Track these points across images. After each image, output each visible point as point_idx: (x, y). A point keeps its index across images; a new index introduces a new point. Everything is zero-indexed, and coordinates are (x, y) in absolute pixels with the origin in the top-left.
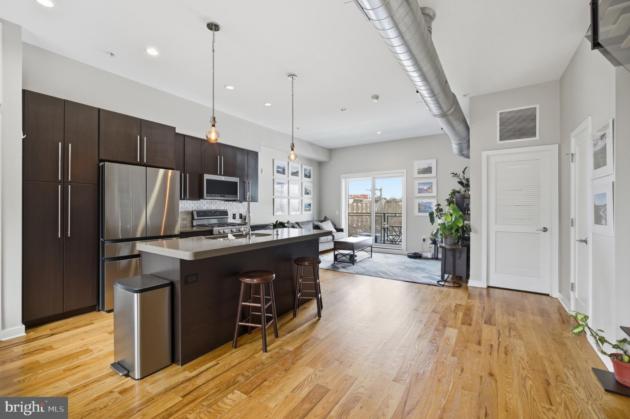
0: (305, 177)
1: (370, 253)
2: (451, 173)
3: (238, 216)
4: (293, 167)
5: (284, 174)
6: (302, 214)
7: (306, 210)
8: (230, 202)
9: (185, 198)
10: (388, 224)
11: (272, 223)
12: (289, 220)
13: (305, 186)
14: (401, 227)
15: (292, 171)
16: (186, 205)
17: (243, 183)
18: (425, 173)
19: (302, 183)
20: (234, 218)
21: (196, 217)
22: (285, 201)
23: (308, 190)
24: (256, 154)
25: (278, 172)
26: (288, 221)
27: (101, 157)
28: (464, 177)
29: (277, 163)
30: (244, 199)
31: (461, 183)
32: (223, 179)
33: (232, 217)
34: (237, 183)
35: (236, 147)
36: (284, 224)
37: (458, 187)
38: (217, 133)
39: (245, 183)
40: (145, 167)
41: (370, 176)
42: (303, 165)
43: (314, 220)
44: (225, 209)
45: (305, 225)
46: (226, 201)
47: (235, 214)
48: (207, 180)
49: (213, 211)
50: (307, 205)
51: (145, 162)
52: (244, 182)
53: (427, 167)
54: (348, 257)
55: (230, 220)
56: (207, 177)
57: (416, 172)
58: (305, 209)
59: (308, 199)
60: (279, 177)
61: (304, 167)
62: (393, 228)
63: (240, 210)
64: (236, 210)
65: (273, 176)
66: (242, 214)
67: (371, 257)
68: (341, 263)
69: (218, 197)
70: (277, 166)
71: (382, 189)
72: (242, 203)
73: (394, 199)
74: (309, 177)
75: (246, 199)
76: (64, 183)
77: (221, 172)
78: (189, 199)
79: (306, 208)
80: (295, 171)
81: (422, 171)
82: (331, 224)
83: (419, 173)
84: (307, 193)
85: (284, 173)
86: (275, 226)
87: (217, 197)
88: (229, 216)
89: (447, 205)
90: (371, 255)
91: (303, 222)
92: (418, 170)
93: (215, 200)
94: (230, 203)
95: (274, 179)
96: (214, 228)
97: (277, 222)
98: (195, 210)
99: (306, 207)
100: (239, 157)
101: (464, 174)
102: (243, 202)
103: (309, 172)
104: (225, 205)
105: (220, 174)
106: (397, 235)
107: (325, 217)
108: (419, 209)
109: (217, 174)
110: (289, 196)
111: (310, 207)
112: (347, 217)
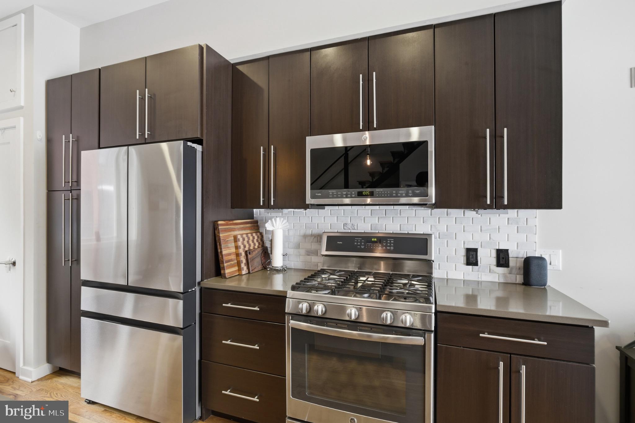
3: (487, 258)
20: (470, 260)
27: (102, 145)
32: (368, 139)
47: (475, 250)
48: (312, 151)
49: (374, 237)
51: (147, 137)
52: (477, 137)
56: (316, 142)
63: (494, 237)
64: (482, 237)
66: (507, 250)
77: (368, 120)
105: (368, 127)
109: (355, 130)
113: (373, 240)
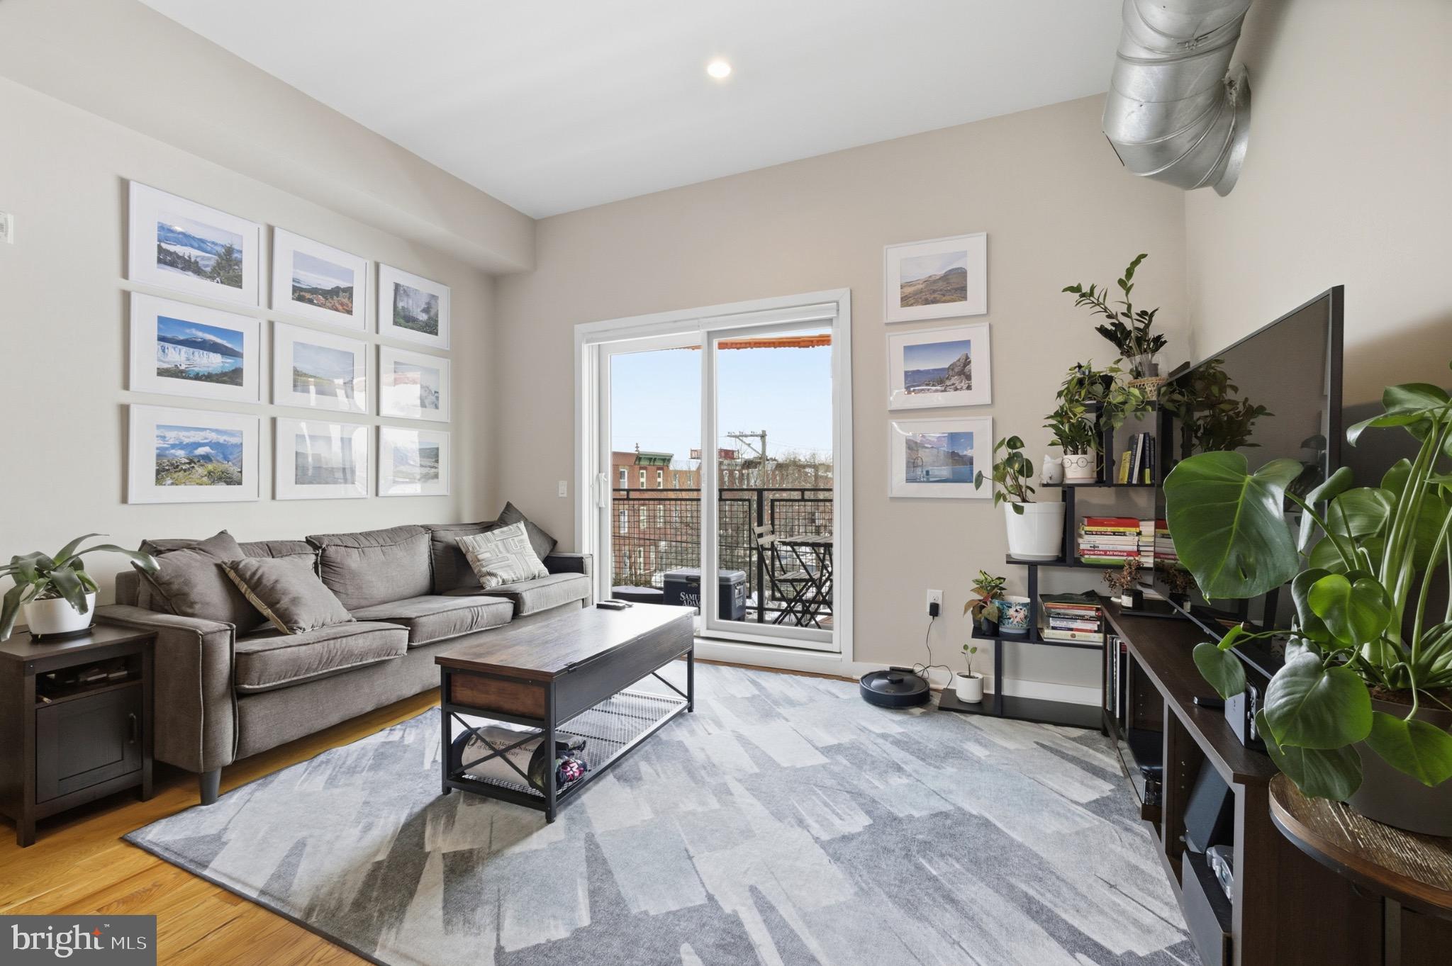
0: (396, 323)
2: (1065, 290)
4: (309, 262)
5: (230, 281)
7: (405, 478)
10: (773, 532)
13: (399, 363)
14: (828, 546)
15: (296, 281)
18: (934, 301)
19: (377, 347)
25: (173, 260)
28: (1129, 306)
31: (1116, 335)
37: (1103, 357)
41: (698, 327)
42: (382, 267)
43: (442, 522)
53: (943, 272)
54: (524, 761)
57: (895, 295)
58: (404, 473)
61: (390, 276)
62: (794, 551)
65: (124, 274)
70: (165, 228)
73: (795, 461)
74: (430, 327)
80: (323, 282)
81: (921, 291)
82: (527, 536)
83: (906, 301)
85: (225, 274)
89: (1053, 444)
90: (690, 696)
92: (902, 287)
95: (126, 295)
101: (1128, 290)
103: (423, 306)
106: (811, 579)
107: (509, 506)
108: (912, 464)
111: (436, 465)
112: (604, 506)
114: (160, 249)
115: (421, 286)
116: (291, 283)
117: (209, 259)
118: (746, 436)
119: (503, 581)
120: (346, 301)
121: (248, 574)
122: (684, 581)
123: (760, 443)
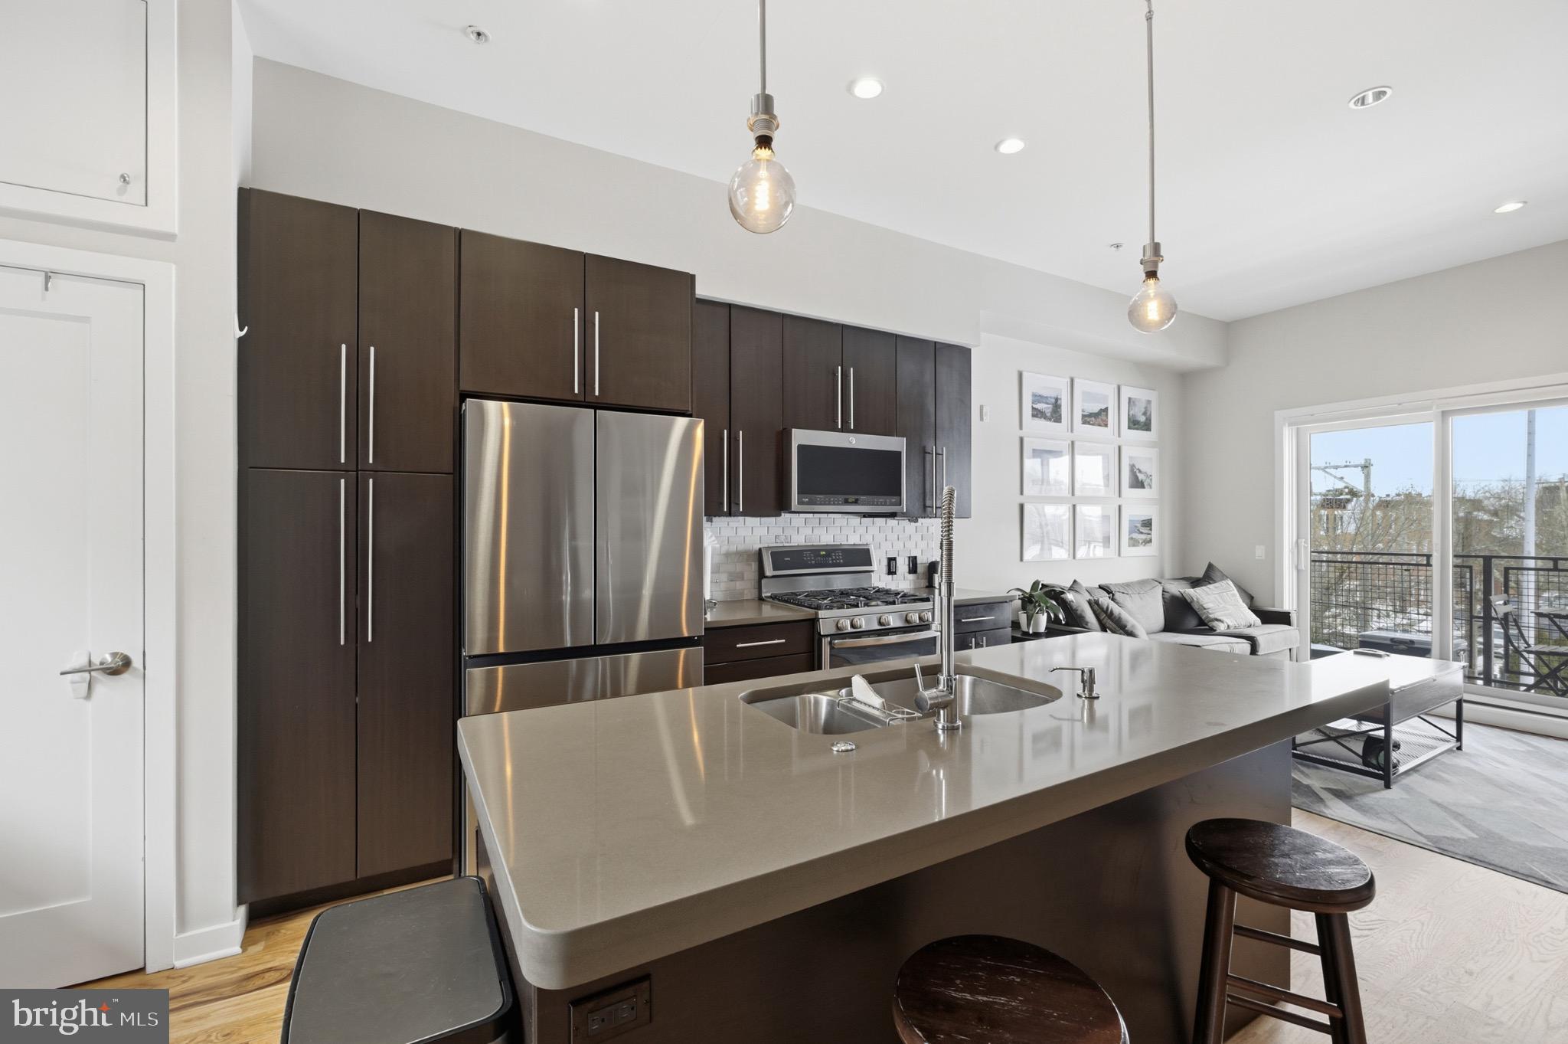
0: (1129, 428)
1: (1452, 728)
3: (902, 566)
4: (1088, 396)
5: (1058, 420)
6: (1119, 555)
7: (1134, 543)
8: (876, 520)
9: (733, 510)
11: (1018, 590)
12: (1077, 580)
13: (1131, 458)
15: (1083, 411)
16: (742, 532)
17: (921, 453)
19: (1120, 448)
20: (891, 569)
21: (769, 571)
22: (1063, 511)
23: (1140, 471)
24: (964, 353)
25: (1037, 414)
26: (1075, 581)
27: (465, 386)
29: (1036, 383)
30: (924, 508)
32: (854, 442)
33: (884, 569)
34: (899, 454)
35: (896, 336)
36: (1063, 593)
38: (784, 183)
39: (928, 456)
40: (593, 411)
41: (1429, 408)
42: (1122, 387)
43: (1162, 576)
44: (863, 542)
45: (1136, 597)
46: (864, 516)
47: (895, 559)
48: (801, 448)
49: (823, 550)
50: (1139, 525)
51: (597, 393)
52: (924, 452)
54: (1358, 747)
55: (879, 579)
56: (801, 437)
58: (1131, 539)
59: (1139, 505)
60: (1039, 430)
61: (1126, 392)
63: (910, 545)
64: (899, 545)
65: (1021, 428)
66: (915, 558)
67: (1459, 748)
68: (1317, 768)
69: (838, 504)
70: (1034, 395)
71: (1372, 462)
72: (916, 521)
73: (1408, 496)
74: (1147, 426)
75: (929, 509)
76: (357, 471)
77: (845, 421)
78: (745, 514)
79: (1136, 536)
80: (1095, 408)
82: (1235, 591)
84: (1137, 484)
85: (1056, 415)
86: (1031, 602)
87: (834, 504)
88: (875, 566)
90: (1459, 738)
91: (1128, 585)
93: (830, 515)
94: (880, 521)
95: (1021, 440)
96: (822, 614)
97: (1035, 584)
98: (768, 548)
99: (1133, 529)
100: (908, 368)
102: (920, 520)
103: (1143, 410)
104: (862, 530)
105: (845, 429)
107: (1210, 567)
109: (834, 429)
110: (1073, 494)
111: (1150, 532)
112: (1303, 568)
113: (821, 553)
114: (1033, 408)
115: (1141, 395)
116: (1081, 413)
117: (1049, 408)
118: (1336, 467)
119: (1228, 626)
120: (1104, 418)
121: (1105, 607)
122: (1389, 642)
123: (1362, 476)
